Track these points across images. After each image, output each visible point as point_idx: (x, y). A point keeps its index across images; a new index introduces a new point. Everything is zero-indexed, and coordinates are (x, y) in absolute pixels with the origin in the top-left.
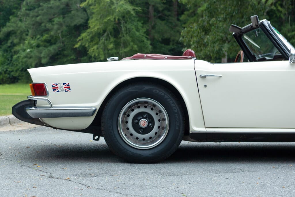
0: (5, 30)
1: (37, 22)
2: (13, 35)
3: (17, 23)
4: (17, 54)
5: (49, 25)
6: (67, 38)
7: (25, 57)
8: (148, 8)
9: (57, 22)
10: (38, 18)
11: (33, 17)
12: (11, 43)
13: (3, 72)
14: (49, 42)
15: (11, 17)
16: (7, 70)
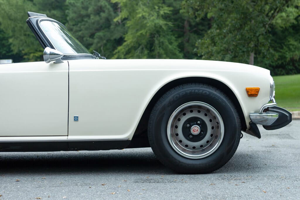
8: (183, 23)
9: (98, 37)
10: (80, 33)
11: (76, 31)
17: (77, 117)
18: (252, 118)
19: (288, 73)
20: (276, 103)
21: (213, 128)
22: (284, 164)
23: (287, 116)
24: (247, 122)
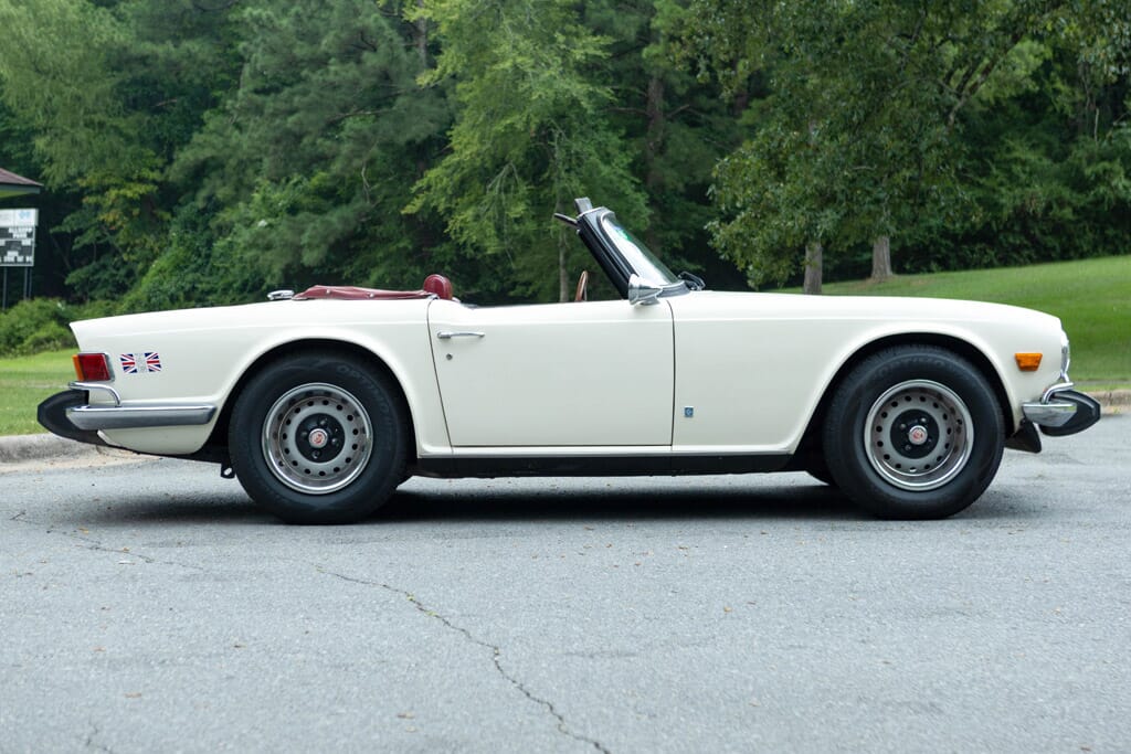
0: (186, 156)
1: (288, 132)
2: (213, 174)
3: (228, 132)
4: (225, 237)
5: (325, 145)
6: (390, 183)
7: (252, 245)
8: (645, 88)
9: (351, 134)
10: (291, 119)
11: (274, 115)
12: (209, 198)
13: (181, 294)
14: (331, 196)
15: (206, 114)
16: (194, 288)
17: (692, 409)
18: (1027, 411)
19: (1006, 261)
20: (1071, 384)
21: (949, 431)
22: (1082, 507)
23: (1090, 408)
24: (1017, 419)
